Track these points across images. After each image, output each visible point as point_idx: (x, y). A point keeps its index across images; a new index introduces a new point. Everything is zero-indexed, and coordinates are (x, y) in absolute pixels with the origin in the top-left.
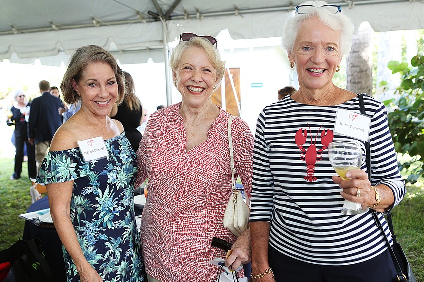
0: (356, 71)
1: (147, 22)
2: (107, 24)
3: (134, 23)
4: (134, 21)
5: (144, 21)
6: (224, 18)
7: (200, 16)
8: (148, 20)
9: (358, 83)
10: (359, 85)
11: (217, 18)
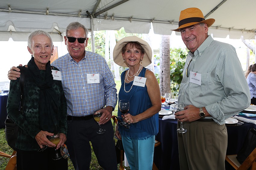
0: (167, 51)
1: (82, 17)
2: (54, 14)
3: (74, 16)
4: (74, 15)
5: (80, 16)
6: (122, 21)
7: (114, 19)
8: (82, 16)
9: (167, 56)
10: (168, 57)
11: (119, 20)
